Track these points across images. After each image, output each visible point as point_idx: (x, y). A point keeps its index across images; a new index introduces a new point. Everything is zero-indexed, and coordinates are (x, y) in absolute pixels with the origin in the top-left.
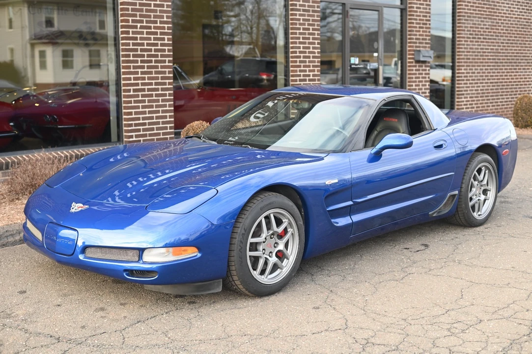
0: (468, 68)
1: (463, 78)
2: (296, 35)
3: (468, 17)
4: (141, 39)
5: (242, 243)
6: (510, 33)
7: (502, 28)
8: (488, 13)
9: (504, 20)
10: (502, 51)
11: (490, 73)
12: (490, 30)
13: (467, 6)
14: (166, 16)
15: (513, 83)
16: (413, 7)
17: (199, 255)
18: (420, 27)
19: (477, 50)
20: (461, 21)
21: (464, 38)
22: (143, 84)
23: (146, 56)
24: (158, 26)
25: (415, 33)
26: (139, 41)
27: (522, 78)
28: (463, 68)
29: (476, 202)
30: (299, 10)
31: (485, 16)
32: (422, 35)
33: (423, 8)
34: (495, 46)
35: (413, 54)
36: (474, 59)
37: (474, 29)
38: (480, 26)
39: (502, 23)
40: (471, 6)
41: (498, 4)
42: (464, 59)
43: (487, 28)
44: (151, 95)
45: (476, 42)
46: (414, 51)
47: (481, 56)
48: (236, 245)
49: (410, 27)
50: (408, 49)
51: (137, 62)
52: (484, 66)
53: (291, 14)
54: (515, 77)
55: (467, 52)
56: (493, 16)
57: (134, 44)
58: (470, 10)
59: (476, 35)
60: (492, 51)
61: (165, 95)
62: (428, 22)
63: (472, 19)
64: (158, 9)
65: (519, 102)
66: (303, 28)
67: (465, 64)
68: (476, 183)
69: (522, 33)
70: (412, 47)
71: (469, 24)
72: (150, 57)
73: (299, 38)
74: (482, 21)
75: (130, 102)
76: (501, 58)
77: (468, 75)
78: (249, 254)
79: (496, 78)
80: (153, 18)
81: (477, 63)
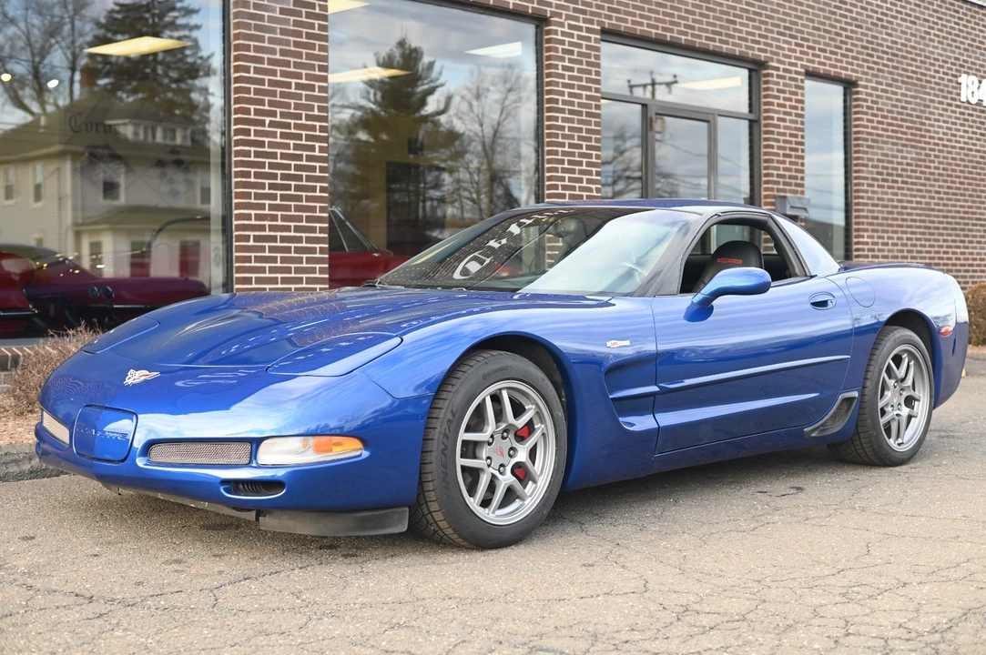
0: (876, 234)
1: (866, 253)
2: (558, 155)
3: (873, 141)
4: (272, 145)
5: (447, 438)
6: (950, 176)
7: (936, 165)
8: (909, 137)
9: (940, 151)
10: (937, 207)
11: (915, 245)
12: (914, 168)
13: (872, 121)
14: (318, 106)
15: (958, 268)
16: (772, 118)
17: (366, 454)
18: (785, 155)
19: (890, 203)
20: (861, 149)
21: (867, 178)
22: (272, 228)
23: (279, 177)
24: (302, 124)
25: (775, 165)
26: (266, 149)
27: (975, 259)
28: (866, 234)
29: (893, 419)
30: (562, 111)
31: (904, 142)
32: (790, 170)
33: (791, 121)
34: (924, 197)
35: (773, 204)
36: (887, 219)
37: (886, 164)
38: (895, 160)
39: (936, 156)
40: (878, 122)
41: (927, 122)
42: (867, 217)
43: (908, 164)
44: (288, 250)
45: (889, 187)
46: (775, 197)
47: (898, 213)
48: (435, 442)
49: (766, 154)
50: (764, 193)
51: (262, 186)
52: (905, 233)
53: (547, 117)
54: (962, 257)
55: (874, 205)
56: (920, 142)
57: (257, 154)
58: (876, 128)
59: (888, 174)
60: (919, 206)
61: (313, 250)
62: (800, 147)
63: (880, 145)
64: (304, 93)
65: (970, 296)
66: (569, 143)
67: (870, 227)
68: (891, 383)
69: (974, 176)
70: (772, 189)
71: (876, 154)
72: (288, 180)
73: (562, 162)
74: (898, 151)
75: (248, 259)
76: (936, 219)
77: (876, 247)
78: (460, 462)
79: (928, 255)
80: (294, 109)
81: (892, 226)
